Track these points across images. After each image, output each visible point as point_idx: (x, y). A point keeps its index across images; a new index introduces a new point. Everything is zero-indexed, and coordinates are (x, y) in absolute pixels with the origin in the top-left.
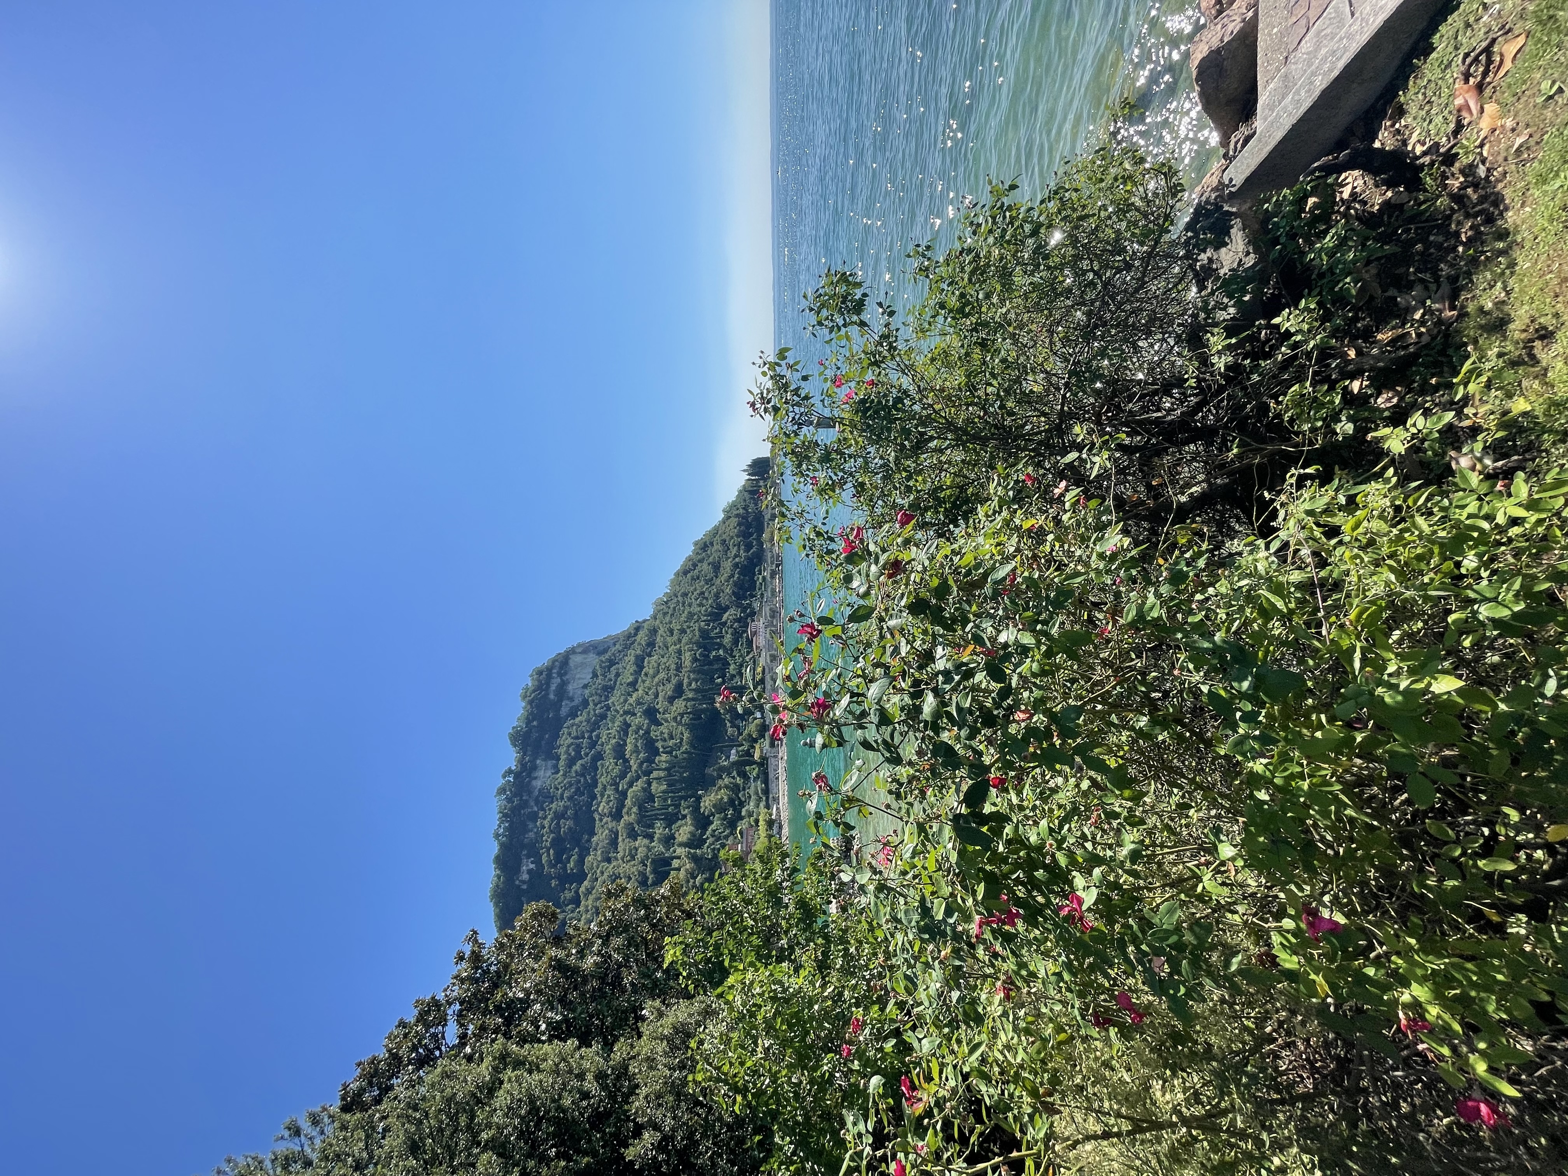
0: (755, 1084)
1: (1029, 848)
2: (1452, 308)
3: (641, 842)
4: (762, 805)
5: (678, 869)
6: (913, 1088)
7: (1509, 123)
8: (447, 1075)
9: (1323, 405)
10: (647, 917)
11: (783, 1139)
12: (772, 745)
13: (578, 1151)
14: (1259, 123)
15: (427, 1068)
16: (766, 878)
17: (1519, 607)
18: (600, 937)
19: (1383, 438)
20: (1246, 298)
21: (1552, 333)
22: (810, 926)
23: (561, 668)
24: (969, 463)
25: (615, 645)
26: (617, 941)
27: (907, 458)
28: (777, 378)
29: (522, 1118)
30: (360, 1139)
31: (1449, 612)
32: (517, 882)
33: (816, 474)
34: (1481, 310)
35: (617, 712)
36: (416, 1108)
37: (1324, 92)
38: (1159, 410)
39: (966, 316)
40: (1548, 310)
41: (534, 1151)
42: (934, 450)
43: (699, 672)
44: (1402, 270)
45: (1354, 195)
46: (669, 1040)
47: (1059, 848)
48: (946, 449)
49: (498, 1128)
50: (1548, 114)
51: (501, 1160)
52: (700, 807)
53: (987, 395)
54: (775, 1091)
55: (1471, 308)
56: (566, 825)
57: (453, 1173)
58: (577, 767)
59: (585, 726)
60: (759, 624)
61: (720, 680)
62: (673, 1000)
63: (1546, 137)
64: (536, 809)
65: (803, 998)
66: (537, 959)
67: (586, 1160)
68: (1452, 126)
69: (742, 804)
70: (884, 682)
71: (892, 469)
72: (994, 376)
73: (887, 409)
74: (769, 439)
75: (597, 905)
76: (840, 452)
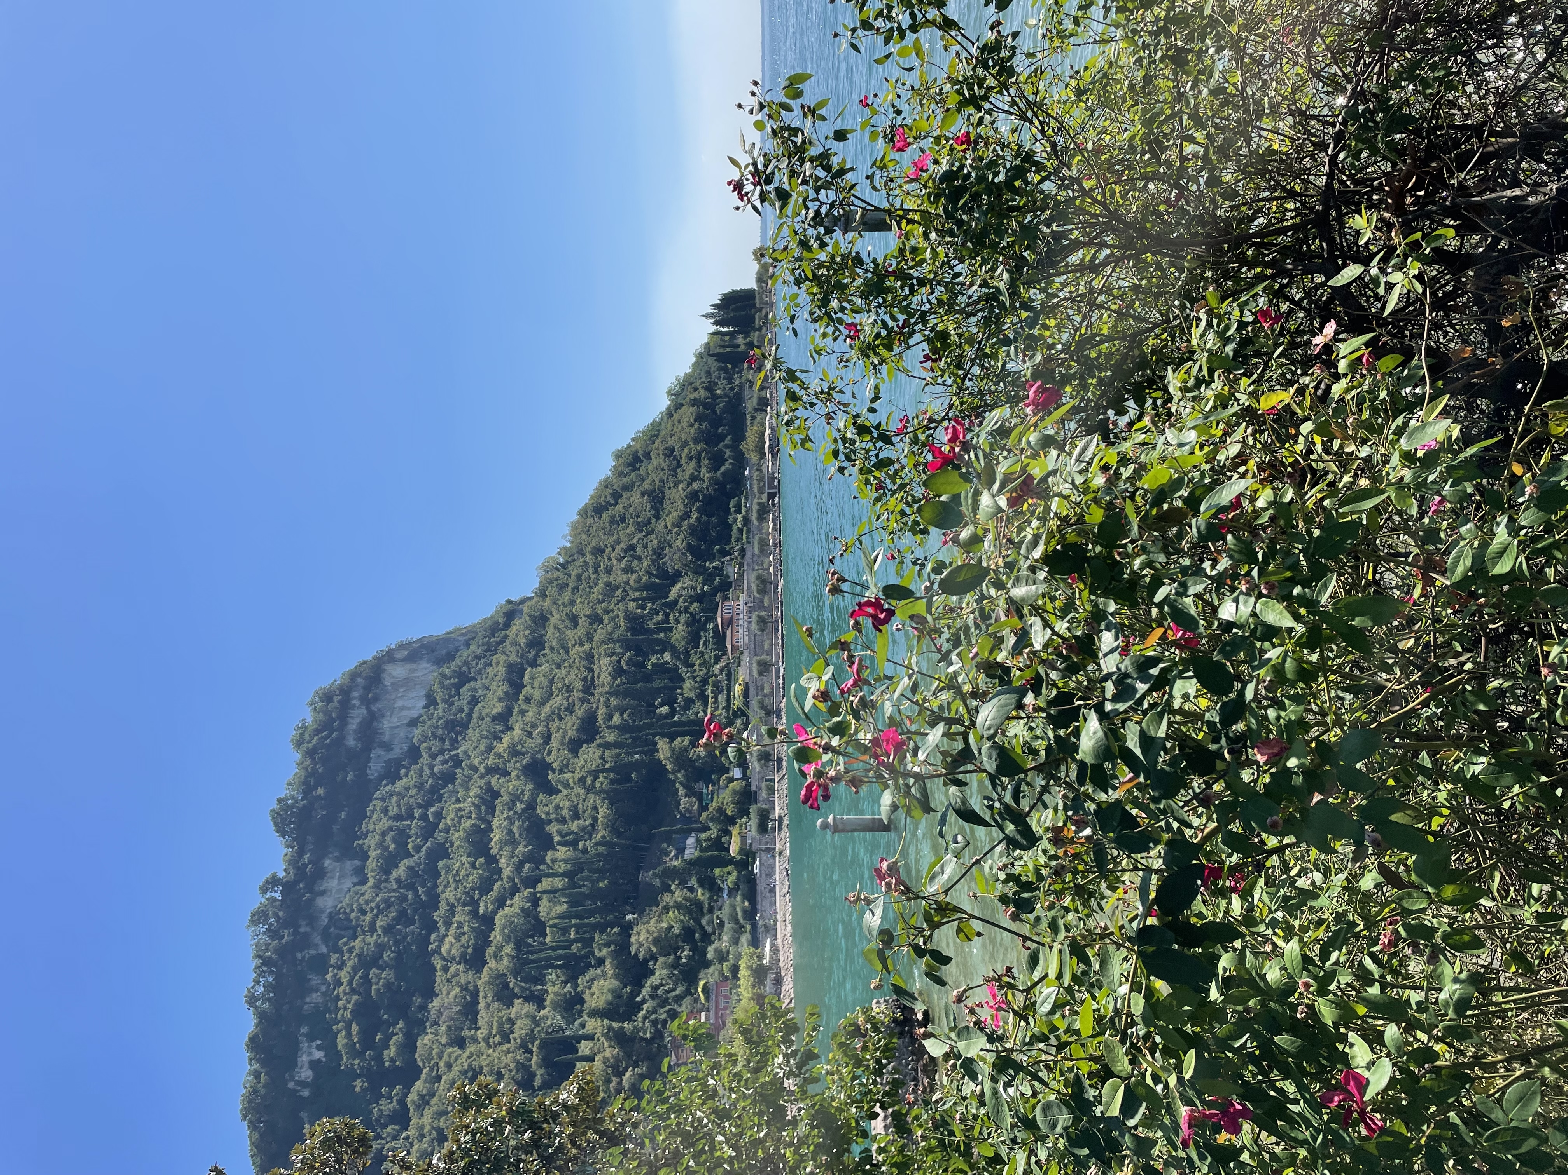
1: (1265, 992)
3: (520, 1008)
4: (745, 939)
5: (591, 1059)
10: (535, 1144)
12: (763, 828)
16: (757, 1070)
23: (367, 689)
24: (1146, 291)
25: (468, 645)
27: (1029, 284)
28: (785, 134)
32: (291, 1085)
33: (857, 318)
35: (475, 769)
38: (1516, 183)
42: (1081, 268)
43: (626, 694)
47: (1322, 992)
48: (1104, 264)
52: (629, 945)
53: (1183, 159)
56: (381, 978)
58: (401, 871)
59: (414, 797)
60: (738, 605)
61: (665, 709)
64: (324, 949)
69: (707, 938)
70: (1009, 699)
71: (1002, 306)
72: (1198, 121)
73: (996, 190)
74: (760, 254)
75: (442, 1123)
76: (902, 276)
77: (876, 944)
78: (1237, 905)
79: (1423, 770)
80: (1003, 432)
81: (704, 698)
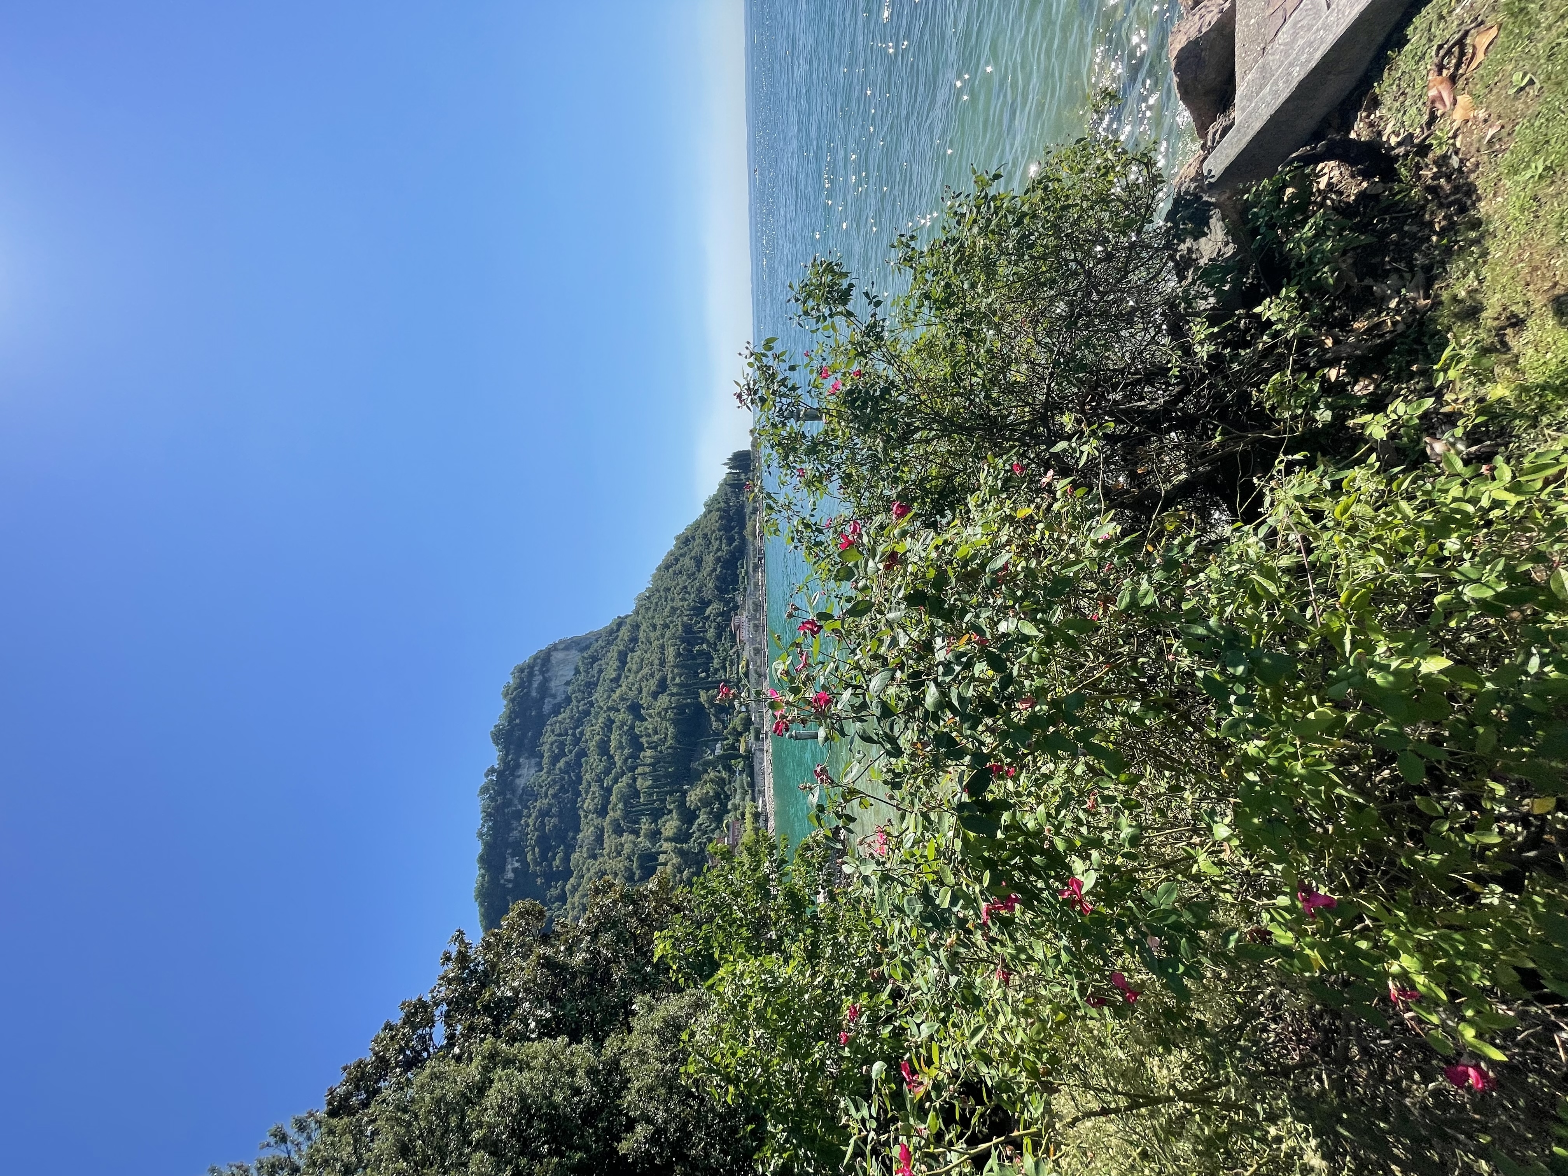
0: (747, 1074)
1: (1027, 834)
2: (1427, 297)
3: (627, 837)
4: (748, 797)
5: (665, 864)
6: (914, 1072)
7: (1482, 114)
8: (434, 1076)
9: (1302, 393)
10: (635, 913)
11: (775, 1126)
12: (757, 738)
13: (571, 1147)
14: (1237, 114)
15: (415, 1070)
16: (754, 870)
17: (1502, 587)
18: (588, 933)
19: (1363, 426)
20: (1226, 288)
21: (1523, 321)
22: (799, 916)
23: (543, 665)
24: (955, 453)
25: (597, 641)
26: (607, 937)
27: (893, 449)
28: (764, 369)
29: (514, 1116)
30: (348, 1143)
31: (1436, 593)
32: (502, 881)
33: (804, 466)
34: (1455, 299)
35: (601, 708)
36: (405, 1111)
37: (1301, 84)
38: (1142, 399)
39: (951, 306)
40: (1519, 298)
41: (526, 1148)
42: (920, 441)
43: (683, 666)
44: (1378, 259)
45: (1329, 185)
46: (660, 1033)
47: (1057, 833)
48: (933, 439)
49: (489, 1127)
50: (1520, 105)
51: (493, 1159)
52: (685, 802)
53: (972, 385)
54: (767, 1081)
55: (1445, 296)
56: (551, 822)
57: (444, 1173)
58: (561, 764)
59: (568, 723)
60: (743, 618)
61: (703, 675)
62: (665, 994)
63: (1517, 128)
64: (520, 807)
65: (793, 988)
66: (525, 957)
67: (579, 1155)
68: (1426, 117)
69: (728, 798)
70: (886, 674)
71: (880, 460)
72: (979, 366)
73: (875, 400)
74: (752, 432)
75: (584, 900)
76: (826, 443)
77: (814, 811)
78: (1010, 785)
79: (1106, 710)
80: (882, 527)
81: (725, 669)
